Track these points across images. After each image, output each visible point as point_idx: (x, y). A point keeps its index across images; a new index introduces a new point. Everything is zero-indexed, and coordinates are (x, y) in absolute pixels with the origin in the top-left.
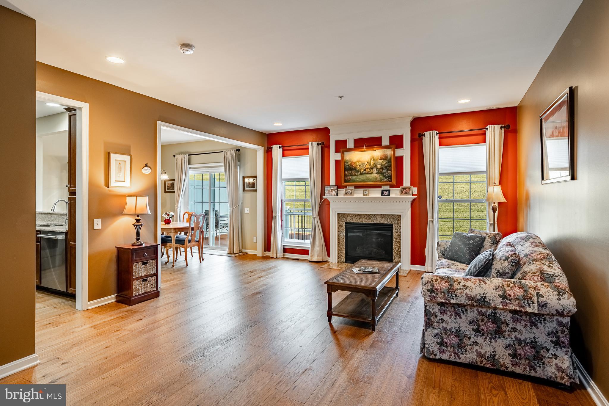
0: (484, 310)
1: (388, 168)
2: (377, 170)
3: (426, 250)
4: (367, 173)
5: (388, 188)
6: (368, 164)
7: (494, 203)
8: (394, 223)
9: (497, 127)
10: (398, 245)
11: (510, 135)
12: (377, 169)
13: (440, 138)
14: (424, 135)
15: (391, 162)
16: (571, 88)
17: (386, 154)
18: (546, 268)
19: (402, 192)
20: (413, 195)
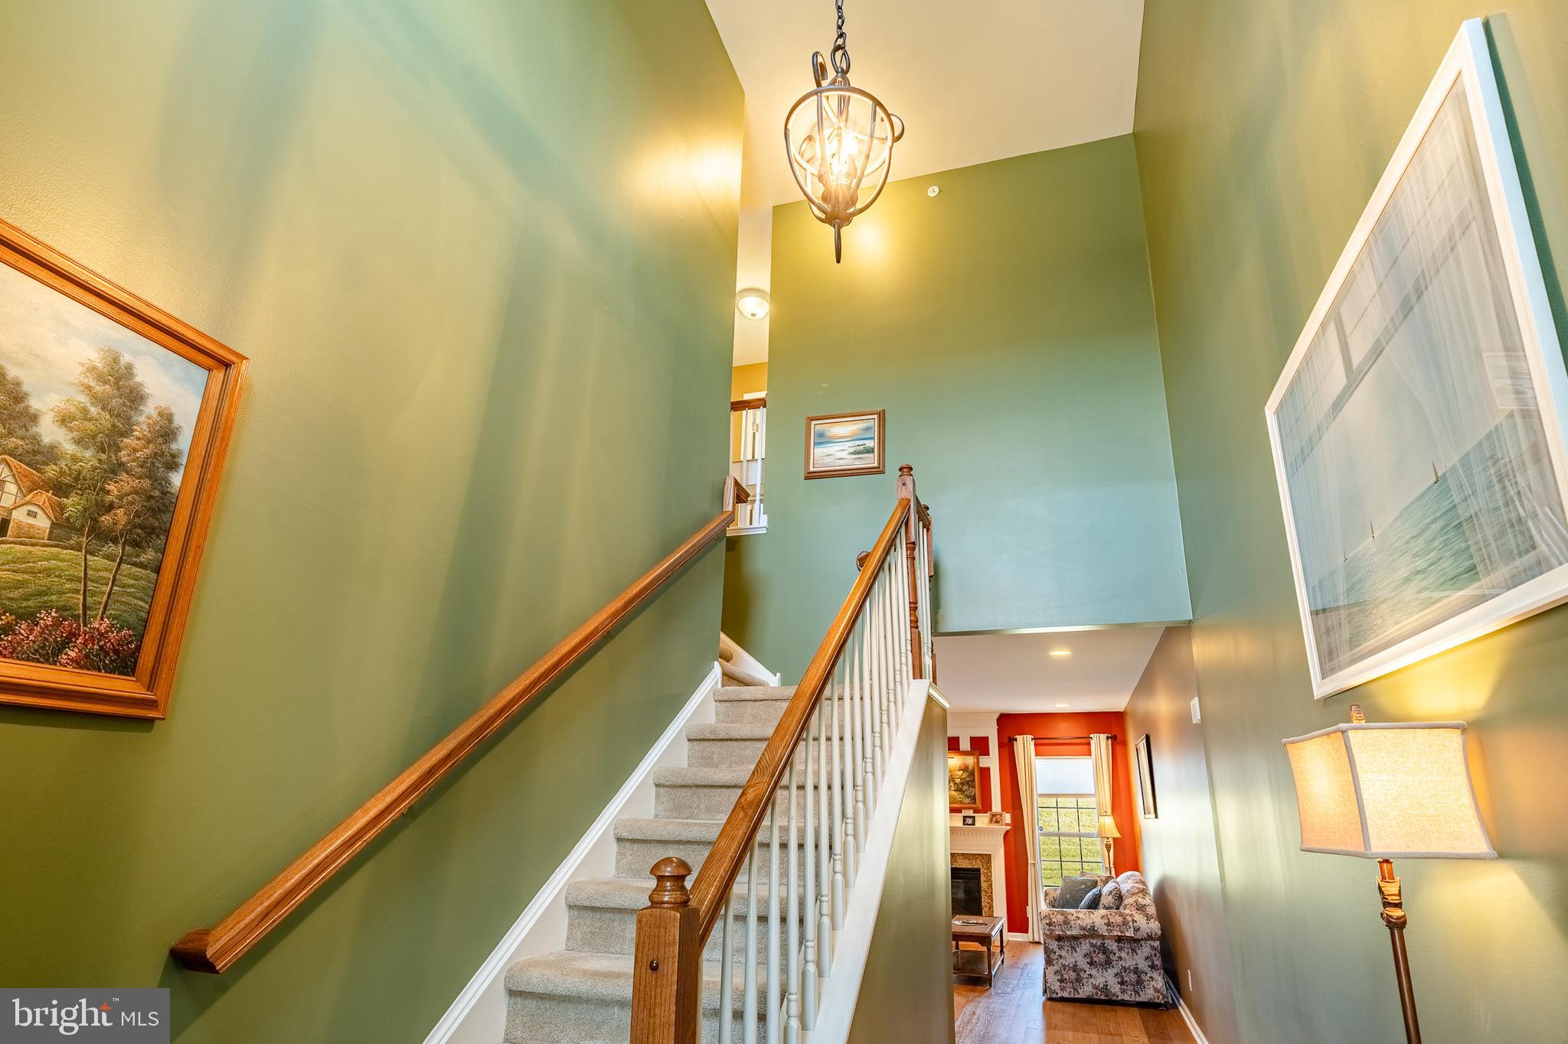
0: (1094, 942)
1: (970, 783)
2: (956, 785)
3: (1029, 908)
5: (970, 813)
7: (1108, 838)
8: (981, 866)
9: (1103, 737)
11: (1119, 749)
12: (955, 783)
13: (1035, 745)
14: (1016, 740)
15: (974, 776)
16: (1147, 735)
17: (966, 762)
18: (1140, 900)
19: (991, 820)
20: (1007, 825)
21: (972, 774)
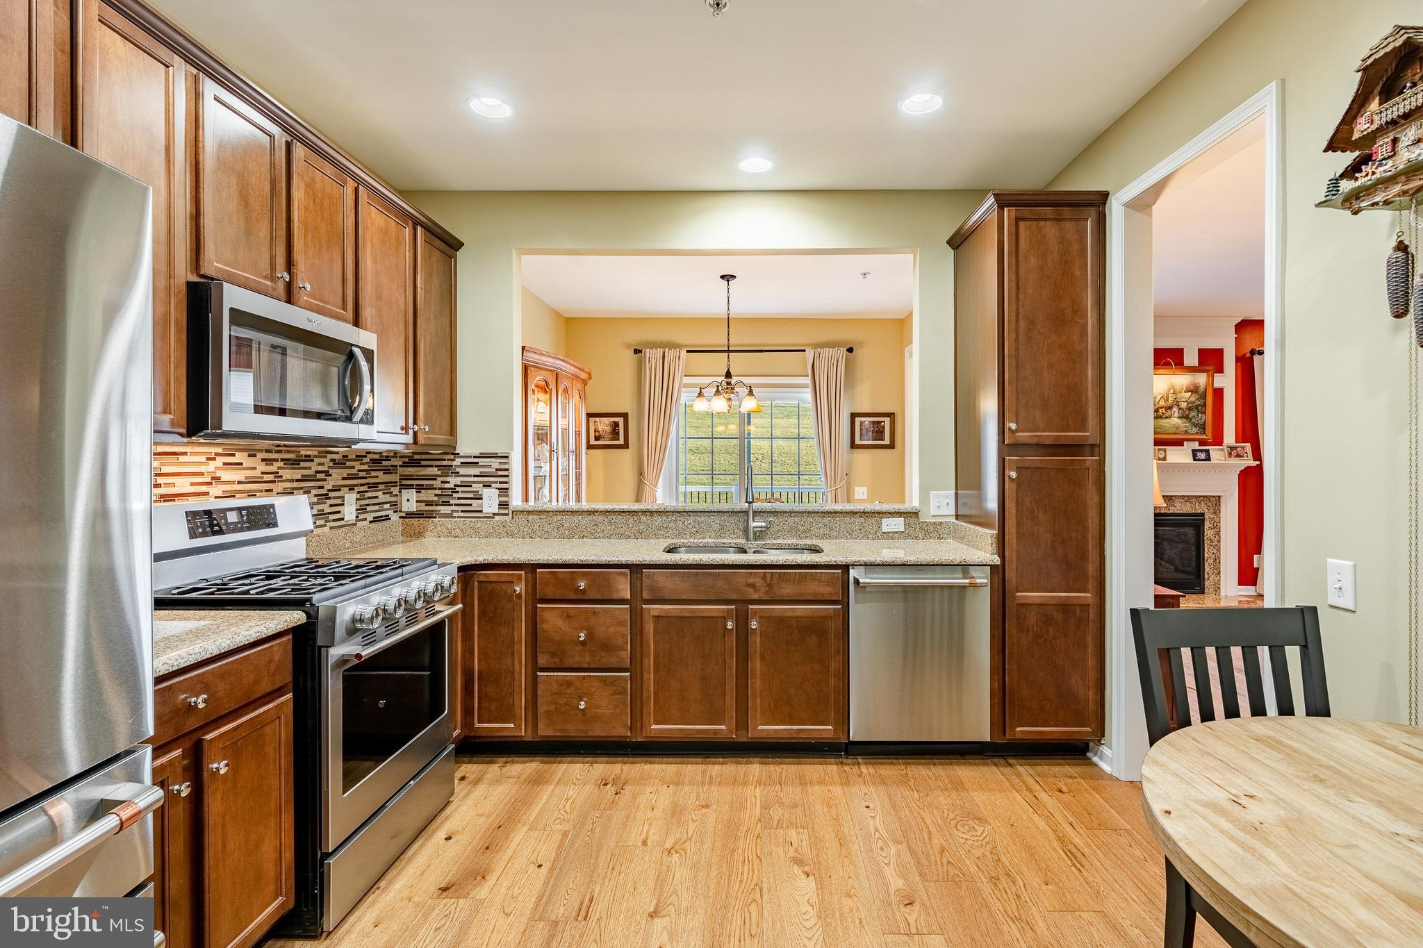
1: (1201, 408)
2: (1180, 411)
4: (1161, 417)
6: (1162, 399)
8: (1206, 511)
10: (1215, 551)
12: (1180, 409)
15: (1205, 398)
17: (1197, 382)
19: (1230, 455)
21: (1204, 396)
